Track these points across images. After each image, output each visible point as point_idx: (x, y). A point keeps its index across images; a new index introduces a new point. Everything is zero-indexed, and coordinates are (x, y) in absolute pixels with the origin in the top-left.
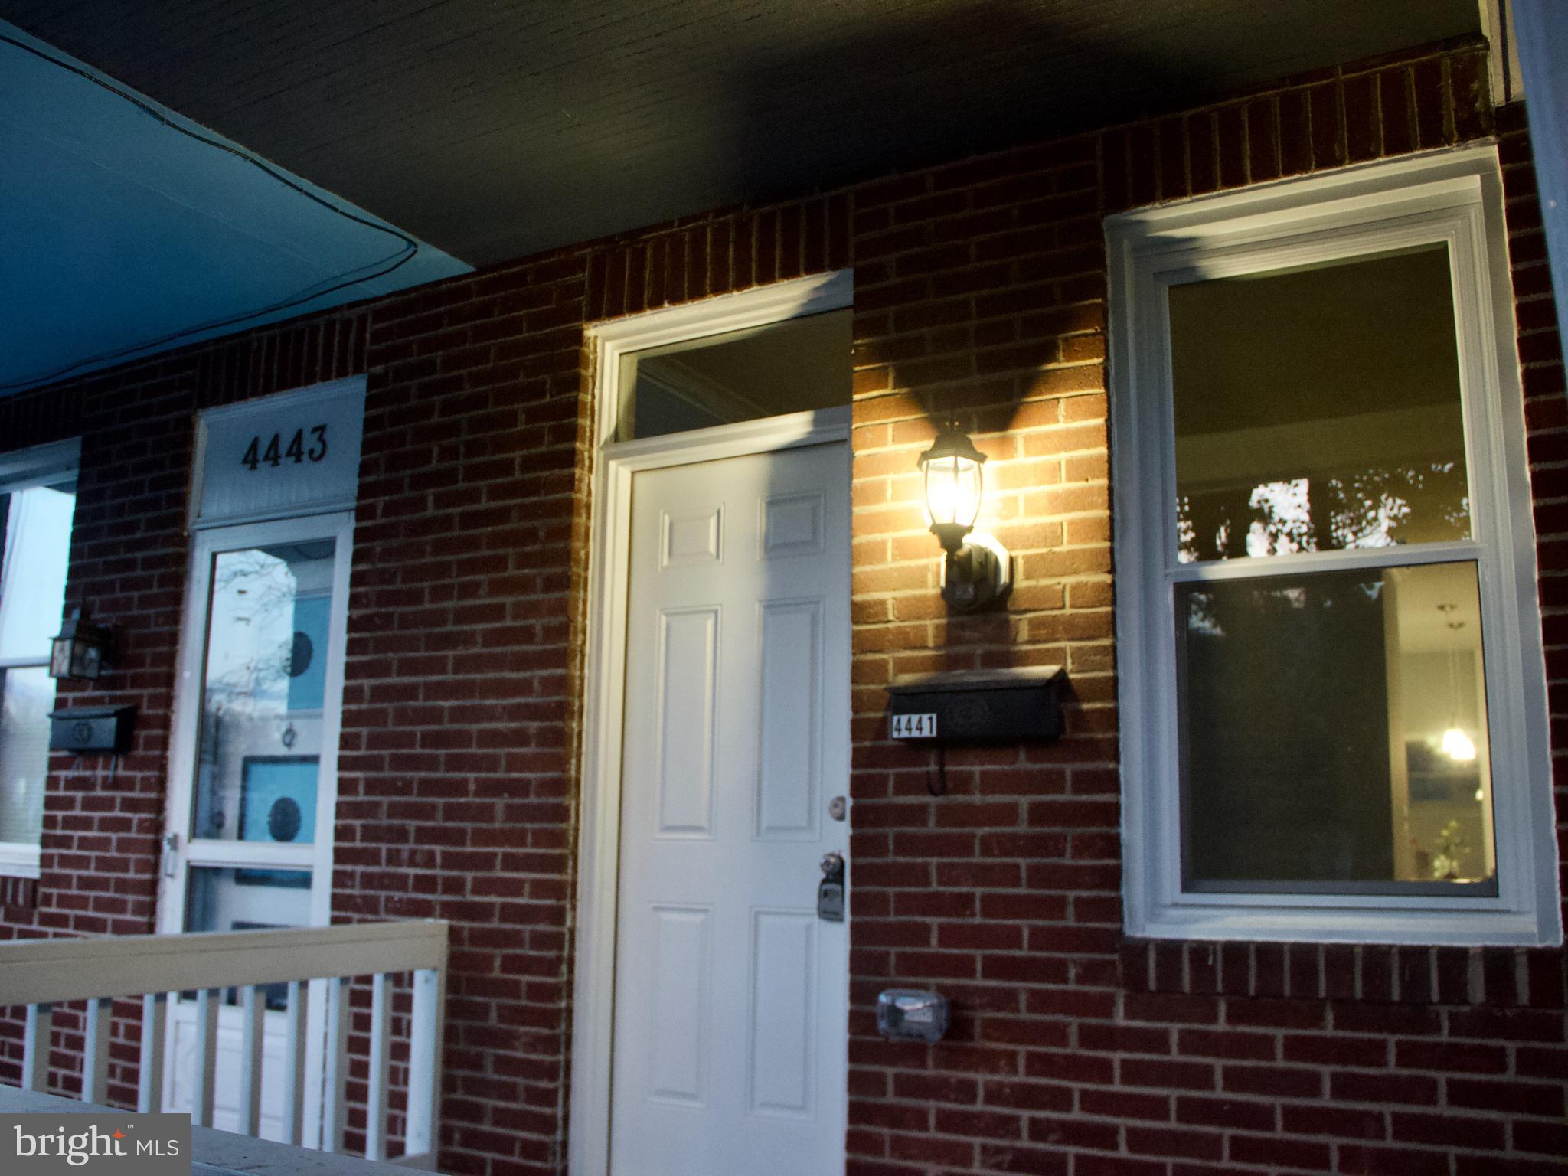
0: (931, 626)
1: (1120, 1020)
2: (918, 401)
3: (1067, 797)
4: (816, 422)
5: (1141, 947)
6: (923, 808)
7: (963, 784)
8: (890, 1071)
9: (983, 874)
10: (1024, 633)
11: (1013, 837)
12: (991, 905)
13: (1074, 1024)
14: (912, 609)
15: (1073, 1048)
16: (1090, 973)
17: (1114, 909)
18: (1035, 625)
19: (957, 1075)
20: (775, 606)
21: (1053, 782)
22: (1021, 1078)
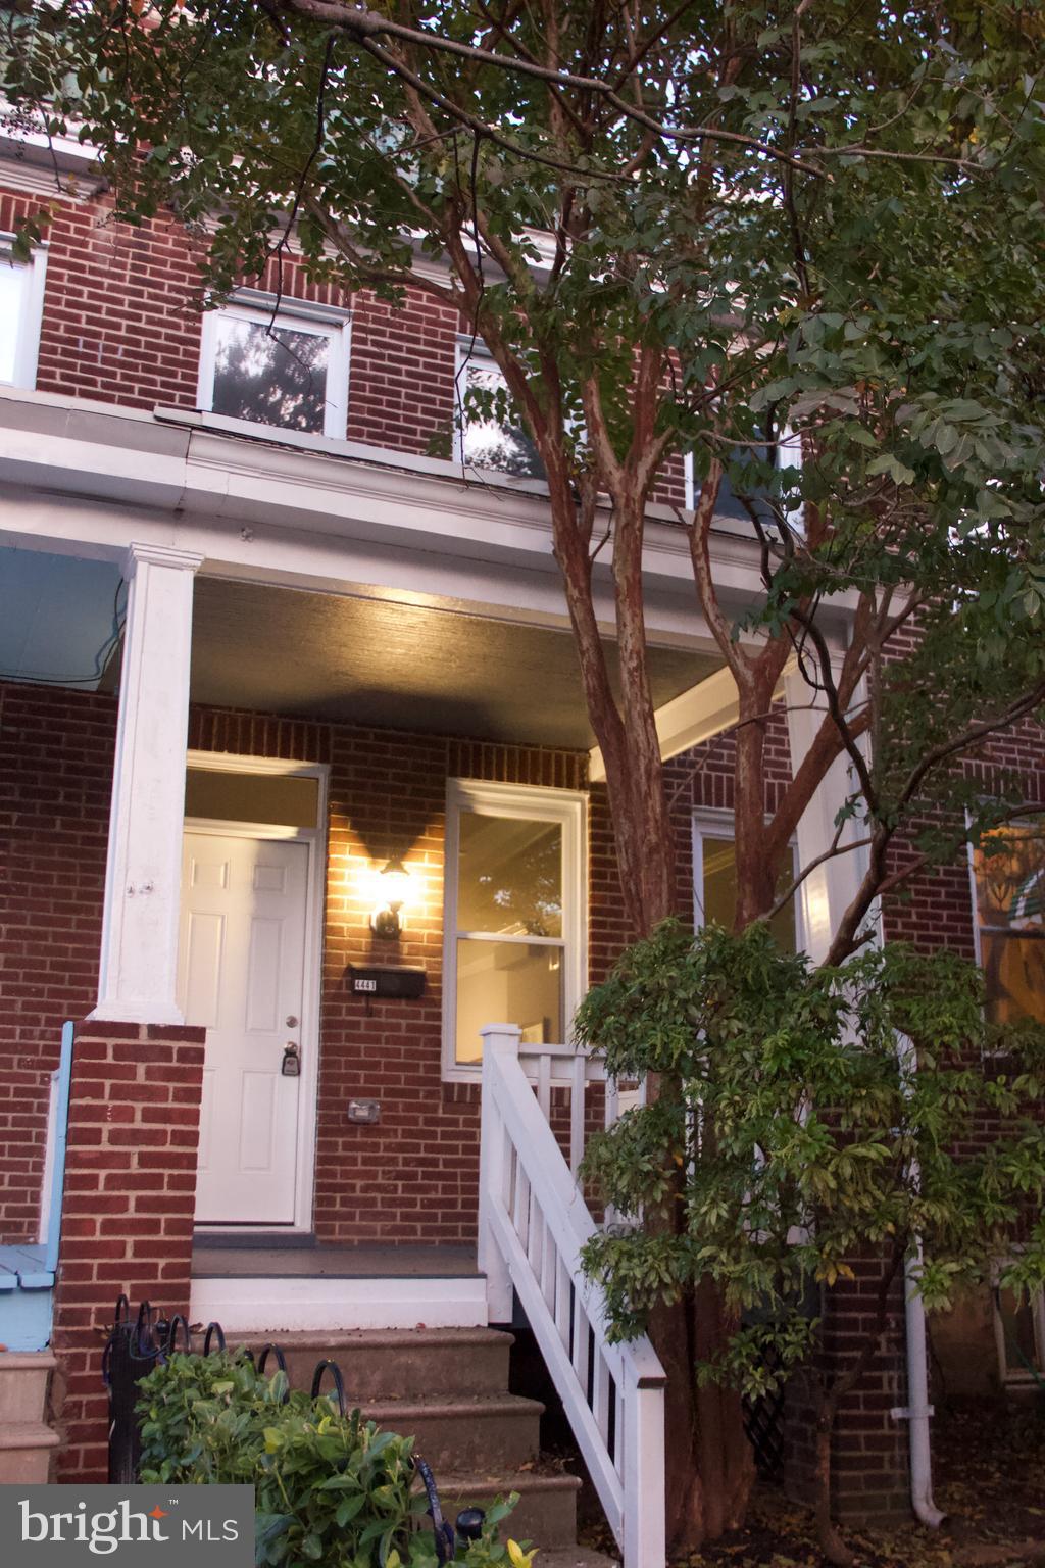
0: (365, 941)
1: (440, 1114)
2: (362, 838)
3: (422, 1022)
4: (299, 833)
5: (449, 1086)
6: (359, 1022)
7: (378, 1013)
8: (340, 1140)
9: (386, 1053)
10: (406, 950)
11: (399, 1038)
12: (388, 1066)
13: (421, 1116)
14: (355, 933)
15: (421, 1126)
16: (430, 1095)
17: (437, 1069)
18: (411, 948)
19: (370, 1140)
20: (258, 917)
21: (417, 1015)
22: (399, 1140)
